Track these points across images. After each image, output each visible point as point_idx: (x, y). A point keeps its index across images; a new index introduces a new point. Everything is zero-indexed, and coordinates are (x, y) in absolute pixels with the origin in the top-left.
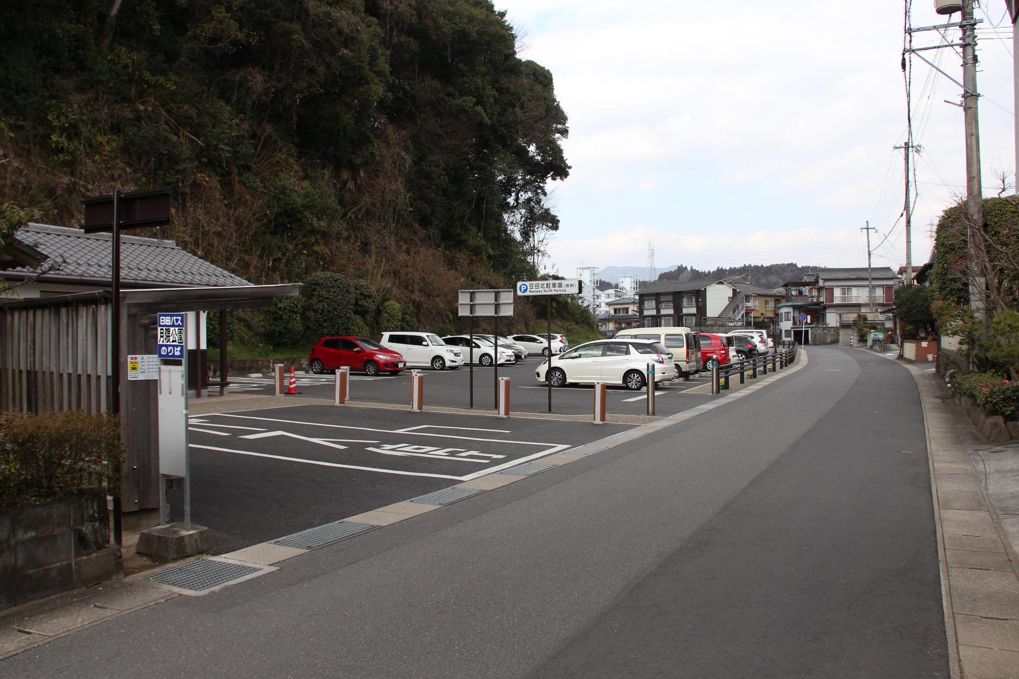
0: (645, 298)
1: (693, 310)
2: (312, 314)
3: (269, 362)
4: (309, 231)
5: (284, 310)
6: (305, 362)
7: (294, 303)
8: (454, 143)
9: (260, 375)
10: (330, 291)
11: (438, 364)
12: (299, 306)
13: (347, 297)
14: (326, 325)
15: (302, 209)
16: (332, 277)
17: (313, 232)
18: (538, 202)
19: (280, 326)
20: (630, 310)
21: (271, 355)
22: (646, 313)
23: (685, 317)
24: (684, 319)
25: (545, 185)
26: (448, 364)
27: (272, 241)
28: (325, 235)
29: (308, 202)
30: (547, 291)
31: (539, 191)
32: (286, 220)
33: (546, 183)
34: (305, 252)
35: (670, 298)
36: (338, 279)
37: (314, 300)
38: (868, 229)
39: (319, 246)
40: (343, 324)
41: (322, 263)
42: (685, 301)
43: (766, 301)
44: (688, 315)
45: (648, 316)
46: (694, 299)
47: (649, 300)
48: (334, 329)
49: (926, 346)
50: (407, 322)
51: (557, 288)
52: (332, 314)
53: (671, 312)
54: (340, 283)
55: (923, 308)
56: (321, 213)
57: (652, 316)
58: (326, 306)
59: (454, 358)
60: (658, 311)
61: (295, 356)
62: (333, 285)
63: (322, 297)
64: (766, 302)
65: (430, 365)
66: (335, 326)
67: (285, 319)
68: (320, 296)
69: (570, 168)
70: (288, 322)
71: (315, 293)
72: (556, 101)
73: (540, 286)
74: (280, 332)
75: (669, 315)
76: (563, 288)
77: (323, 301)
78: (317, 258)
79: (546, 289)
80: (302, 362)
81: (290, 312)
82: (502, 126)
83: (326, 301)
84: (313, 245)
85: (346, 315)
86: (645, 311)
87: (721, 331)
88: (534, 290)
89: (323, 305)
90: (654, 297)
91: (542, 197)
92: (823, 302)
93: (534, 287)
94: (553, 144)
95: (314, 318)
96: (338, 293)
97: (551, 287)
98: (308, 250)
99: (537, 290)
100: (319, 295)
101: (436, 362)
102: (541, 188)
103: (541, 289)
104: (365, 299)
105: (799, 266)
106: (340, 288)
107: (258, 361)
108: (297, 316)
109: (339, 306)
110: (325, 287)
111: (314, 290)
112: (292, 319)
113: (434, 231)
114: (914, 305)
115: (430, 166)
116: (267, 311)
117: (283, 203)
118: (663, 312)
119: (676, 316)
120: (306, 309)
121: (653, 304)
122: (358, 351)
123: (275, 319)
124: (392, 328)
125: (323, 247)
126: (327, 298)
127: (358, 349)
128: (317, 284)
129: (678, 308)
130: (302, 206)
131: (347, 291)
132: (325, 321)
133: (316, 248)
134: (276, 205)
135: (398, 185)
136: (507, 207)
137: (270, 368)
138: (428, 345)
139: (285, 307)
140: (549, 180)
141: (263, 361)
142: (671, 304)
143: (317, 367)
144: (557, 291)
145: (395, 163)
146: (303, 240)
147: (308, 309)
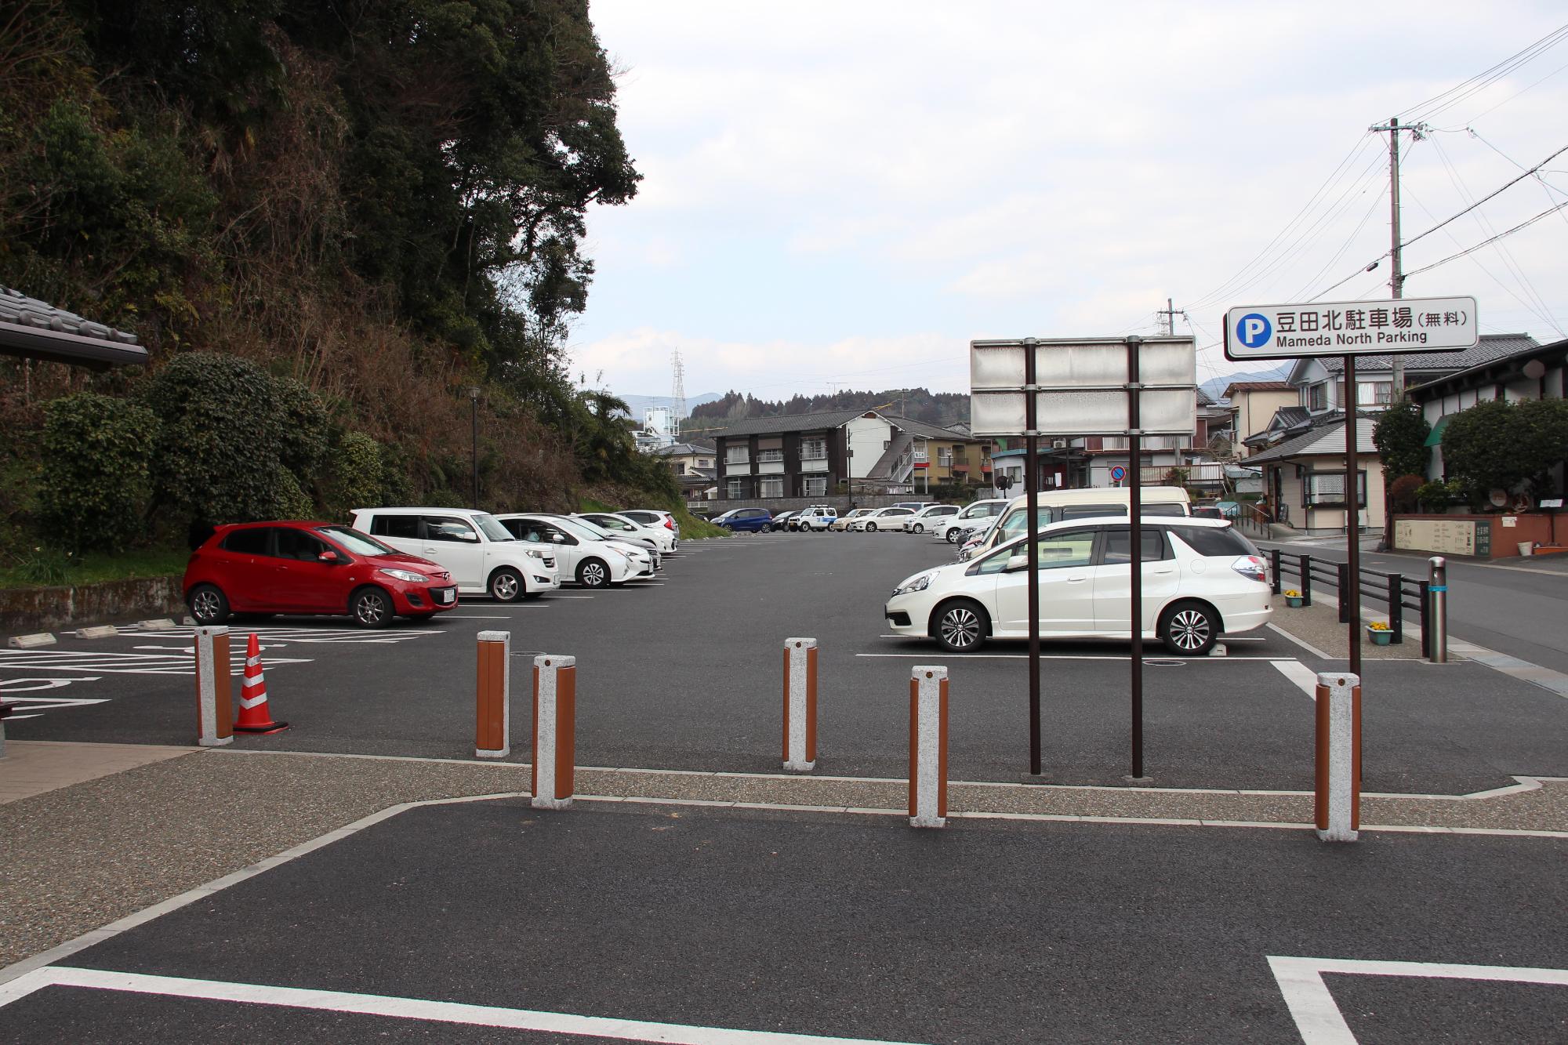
0: (727, 444)
1: (823, 466)
2: (182, 462)
3: (65, 596)
4: (142, 253)
5: (107, 449)
6: (159, 593)
7: (133, 431)
8: (426, 103)
9: (48, 638)
10: (225, 402)
11: (505, 589)
12: (148, 439)
13: (267, 417)
14: (215, 492)
15: (123, 195)
16: (228, 366)
17: (154, 255)
18: (571, 247)
19: (96, 493)
20: (686, 468)
21: (68, 577)
22: (731, 471)
23: (805, 479)
24: (805, 483)
25: (584, 214)
26: (532, 586)
27: (43, 272)
28: (183, 267)
29: (138, 178)
30: (1354, 340)
31: (572, 226)
32: (81, 220)
33: (585, 211)
34: (131, 307)
35: (778, 444)
36: (244, 371)
37: (187, 423)
38: (1171, 314)
39: (169, 293)
40: (257, 489)
41: (177, 338)
42: (806, 449)
43: (939, 449)
44: (812, 475)
45: (735, 478)
46: (823, 445)
47: (735, 447)
48: (235, 502)
49: (1514, 525)
50: (394, 484)
51: (1391, 329)
52: (231, 463)
53: (779, 469)
54: (248, 381)
55: (1518, 446)
56: (174, 210)
57: (743, 478)
58: (218, 441)
59: (543, 571)
60: (755, 467)
61: (132, 576)
62: (233, 386)
63: (207, 415)
64: (940, 452)
65: (484, 590)
66: (238, 495)
67: (109, 475)
68: (199, 414)
69: (640, 178)
70: (119, 482)
71: (187, 406)
72: (598, 49)
73: (1323, 321)
74: (93, 512)
75: (775, 476)
76: (1415, 329)
77: (209, 428)
78: (164, 324)
79: (1349, 333)
80: (152, 592)
81: (122, 454)
82: (518, 80)
83: (218, 428)
84: (152, 290)
85: (264, 464)
86: (728, 468)
87: (877, 504)
88: (1298, 334)
89: (211, 439)
90: (747, 443)
91: (576, 238)
92: (1083, 448)
93: (1296, 326)
94: (608, 127)
95: (186, 473)
96: (246, 407)
97: (1366, 323)
98: (139, 304)
99: (1307, 335)
100: (197, 410)
101: (501, 582)
102: (574, 219)
103: (1325, 333)
104: (301, 426)
105: (933, 393)
106: (249, 394)
107: (31, 595)
108: (141, 468)
109: (247, 441)
110: (213, 391)
111: (185, 396)
112: (129, 475)
113: (390, 288)
114: (1493, 440)
115: (383, 145)
116: (56, 452)
117: (72, 172)
118: (764, 469)
119: (790, 477)
120: (165, 446)
121: (745, 454)
122: (331, 562)
123: (80, 475)
124: (365, 498)
125: (181, 298)
126: (218, 420)
127: (332, 554)
128: (194, 383)
129: (792, 463)
130: (123, 187)
131: (267, 402)
132: (214, 480)
133: (162, 298)
134: (51, 176)
135: (323, 177)
136: (504, 258)
137: (65, 611)
138: (478, 541)
139: (109, 441)
140: (592, 206)
141: (46, 593)
142: (780, 455)
143: (208, 605)
144: (1390, 339)
145: (313, 129)
146: (126, 275)
147: (167, 449)
